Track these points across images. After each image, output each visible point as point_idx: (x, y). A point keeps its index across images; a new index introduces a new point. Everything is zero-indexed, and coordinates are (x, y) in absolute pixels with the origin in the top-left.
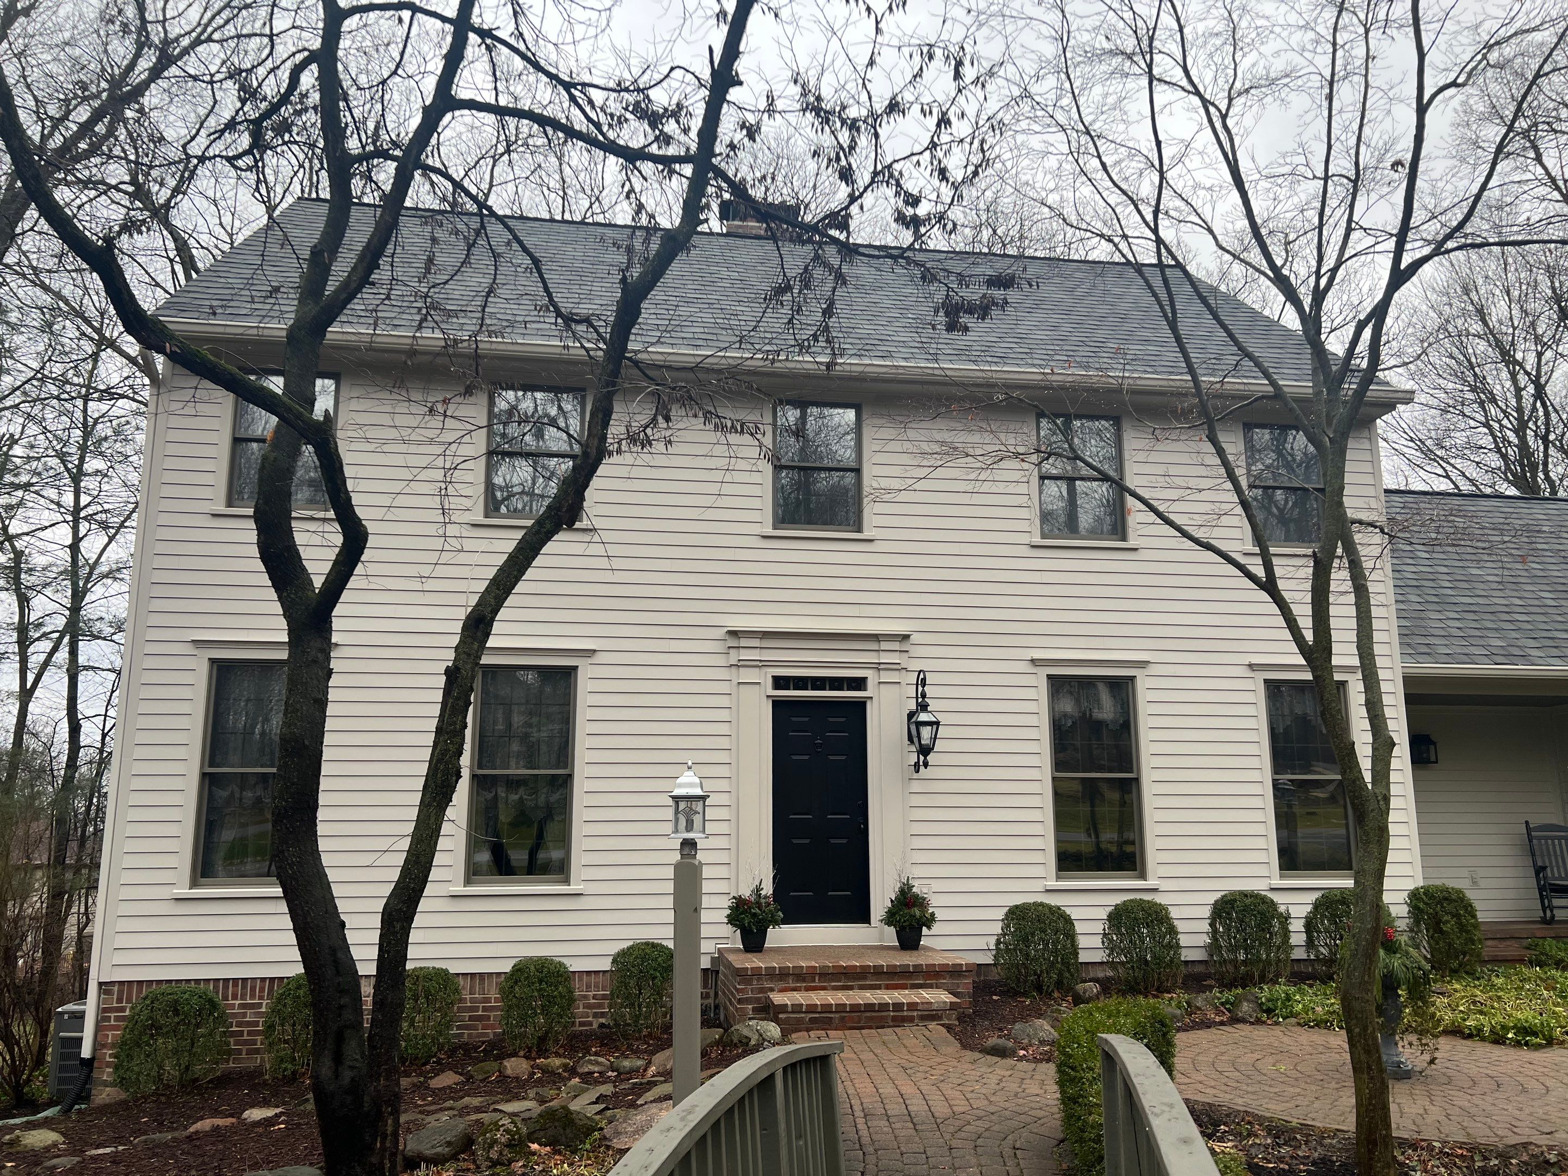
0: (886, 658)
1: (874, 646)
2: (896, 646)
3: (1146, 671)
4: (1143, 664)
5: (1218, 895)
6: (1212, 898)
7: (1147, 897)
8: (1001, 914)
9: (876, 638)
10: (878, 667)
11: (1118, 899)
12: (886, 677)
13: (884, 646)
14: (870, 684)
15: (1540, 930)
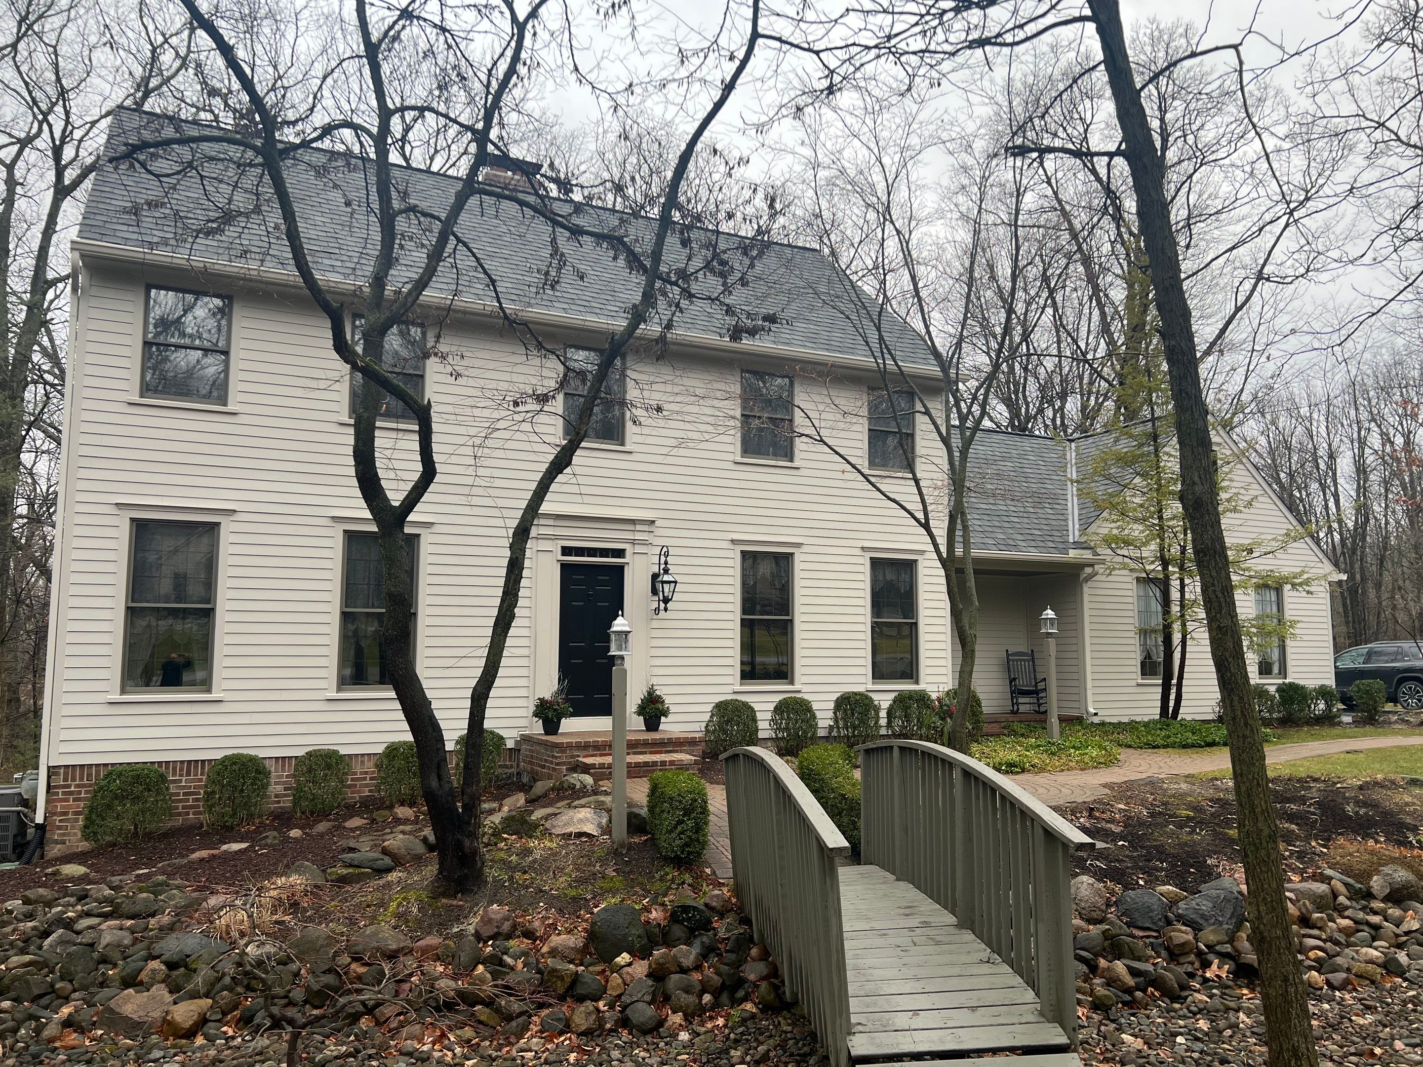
0: (638, 536)
1: (631, 527)
2: (646, 528)
3: (801, 550)
4: (799, 545)
5: (839, 695)
6: (835, 697)
7: (798, 695)
8: (709, 708)
9: (633, 522)
10: (633, 542)
11: (780, 697)
12: (638, 549)
13: (638, 527)
14: (628, 554)
15: (1011, 717)
